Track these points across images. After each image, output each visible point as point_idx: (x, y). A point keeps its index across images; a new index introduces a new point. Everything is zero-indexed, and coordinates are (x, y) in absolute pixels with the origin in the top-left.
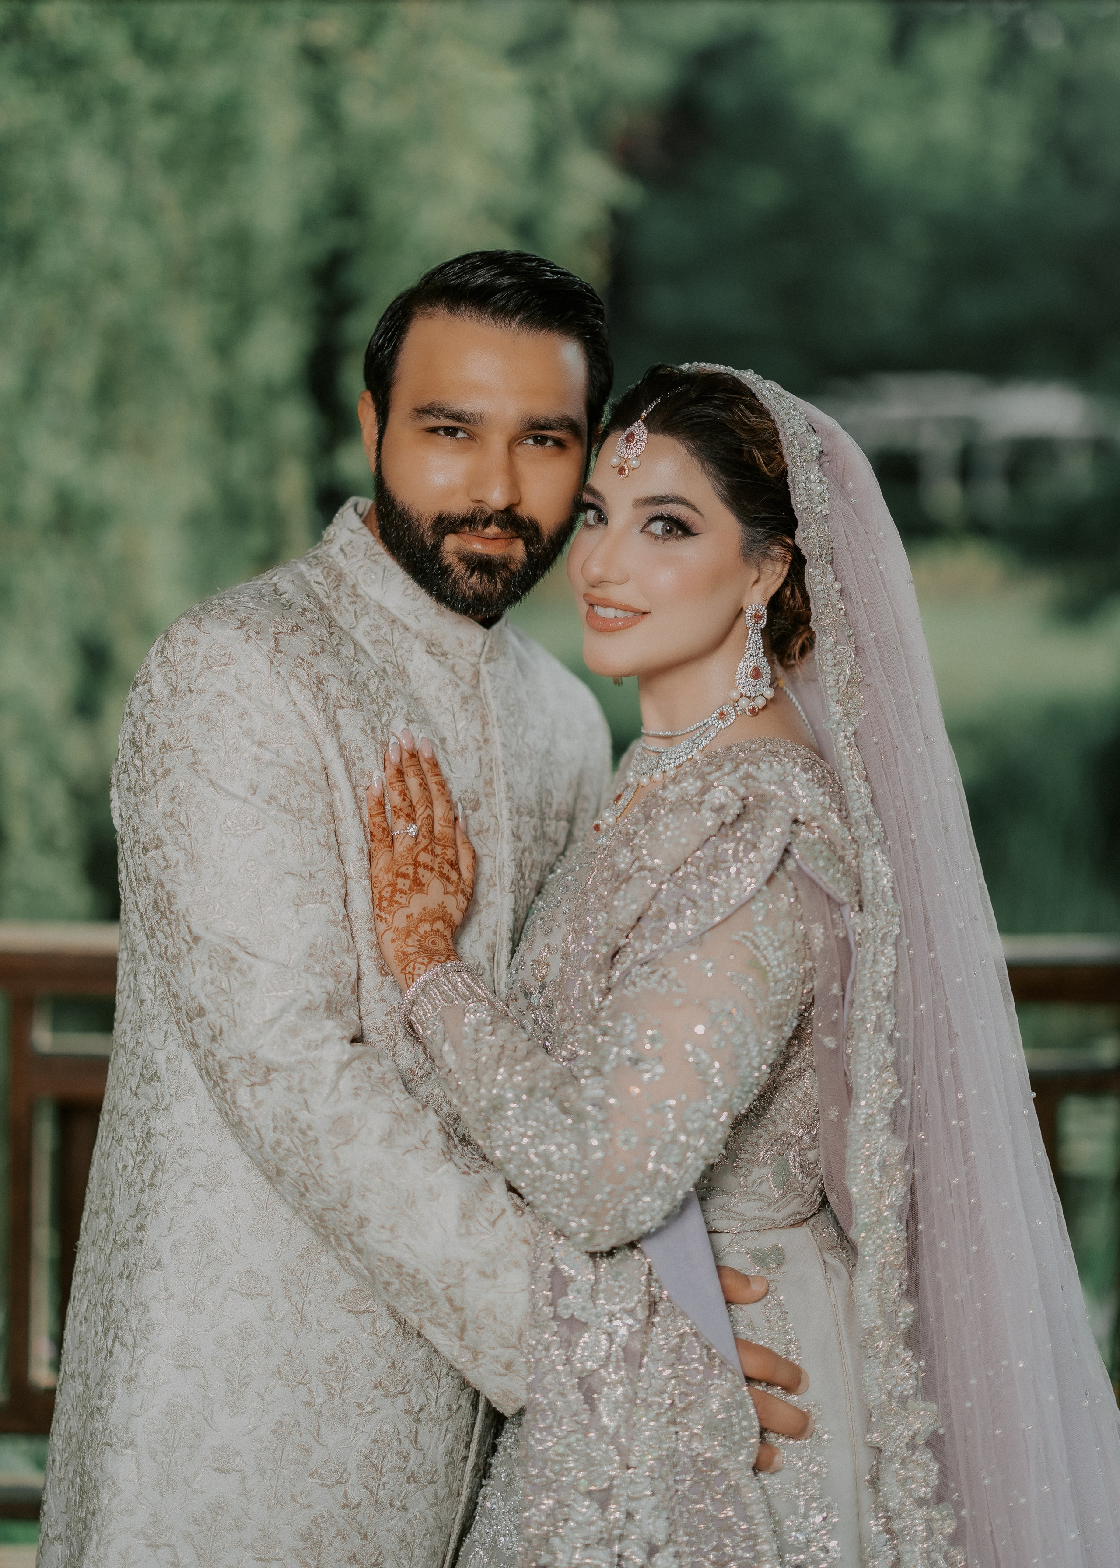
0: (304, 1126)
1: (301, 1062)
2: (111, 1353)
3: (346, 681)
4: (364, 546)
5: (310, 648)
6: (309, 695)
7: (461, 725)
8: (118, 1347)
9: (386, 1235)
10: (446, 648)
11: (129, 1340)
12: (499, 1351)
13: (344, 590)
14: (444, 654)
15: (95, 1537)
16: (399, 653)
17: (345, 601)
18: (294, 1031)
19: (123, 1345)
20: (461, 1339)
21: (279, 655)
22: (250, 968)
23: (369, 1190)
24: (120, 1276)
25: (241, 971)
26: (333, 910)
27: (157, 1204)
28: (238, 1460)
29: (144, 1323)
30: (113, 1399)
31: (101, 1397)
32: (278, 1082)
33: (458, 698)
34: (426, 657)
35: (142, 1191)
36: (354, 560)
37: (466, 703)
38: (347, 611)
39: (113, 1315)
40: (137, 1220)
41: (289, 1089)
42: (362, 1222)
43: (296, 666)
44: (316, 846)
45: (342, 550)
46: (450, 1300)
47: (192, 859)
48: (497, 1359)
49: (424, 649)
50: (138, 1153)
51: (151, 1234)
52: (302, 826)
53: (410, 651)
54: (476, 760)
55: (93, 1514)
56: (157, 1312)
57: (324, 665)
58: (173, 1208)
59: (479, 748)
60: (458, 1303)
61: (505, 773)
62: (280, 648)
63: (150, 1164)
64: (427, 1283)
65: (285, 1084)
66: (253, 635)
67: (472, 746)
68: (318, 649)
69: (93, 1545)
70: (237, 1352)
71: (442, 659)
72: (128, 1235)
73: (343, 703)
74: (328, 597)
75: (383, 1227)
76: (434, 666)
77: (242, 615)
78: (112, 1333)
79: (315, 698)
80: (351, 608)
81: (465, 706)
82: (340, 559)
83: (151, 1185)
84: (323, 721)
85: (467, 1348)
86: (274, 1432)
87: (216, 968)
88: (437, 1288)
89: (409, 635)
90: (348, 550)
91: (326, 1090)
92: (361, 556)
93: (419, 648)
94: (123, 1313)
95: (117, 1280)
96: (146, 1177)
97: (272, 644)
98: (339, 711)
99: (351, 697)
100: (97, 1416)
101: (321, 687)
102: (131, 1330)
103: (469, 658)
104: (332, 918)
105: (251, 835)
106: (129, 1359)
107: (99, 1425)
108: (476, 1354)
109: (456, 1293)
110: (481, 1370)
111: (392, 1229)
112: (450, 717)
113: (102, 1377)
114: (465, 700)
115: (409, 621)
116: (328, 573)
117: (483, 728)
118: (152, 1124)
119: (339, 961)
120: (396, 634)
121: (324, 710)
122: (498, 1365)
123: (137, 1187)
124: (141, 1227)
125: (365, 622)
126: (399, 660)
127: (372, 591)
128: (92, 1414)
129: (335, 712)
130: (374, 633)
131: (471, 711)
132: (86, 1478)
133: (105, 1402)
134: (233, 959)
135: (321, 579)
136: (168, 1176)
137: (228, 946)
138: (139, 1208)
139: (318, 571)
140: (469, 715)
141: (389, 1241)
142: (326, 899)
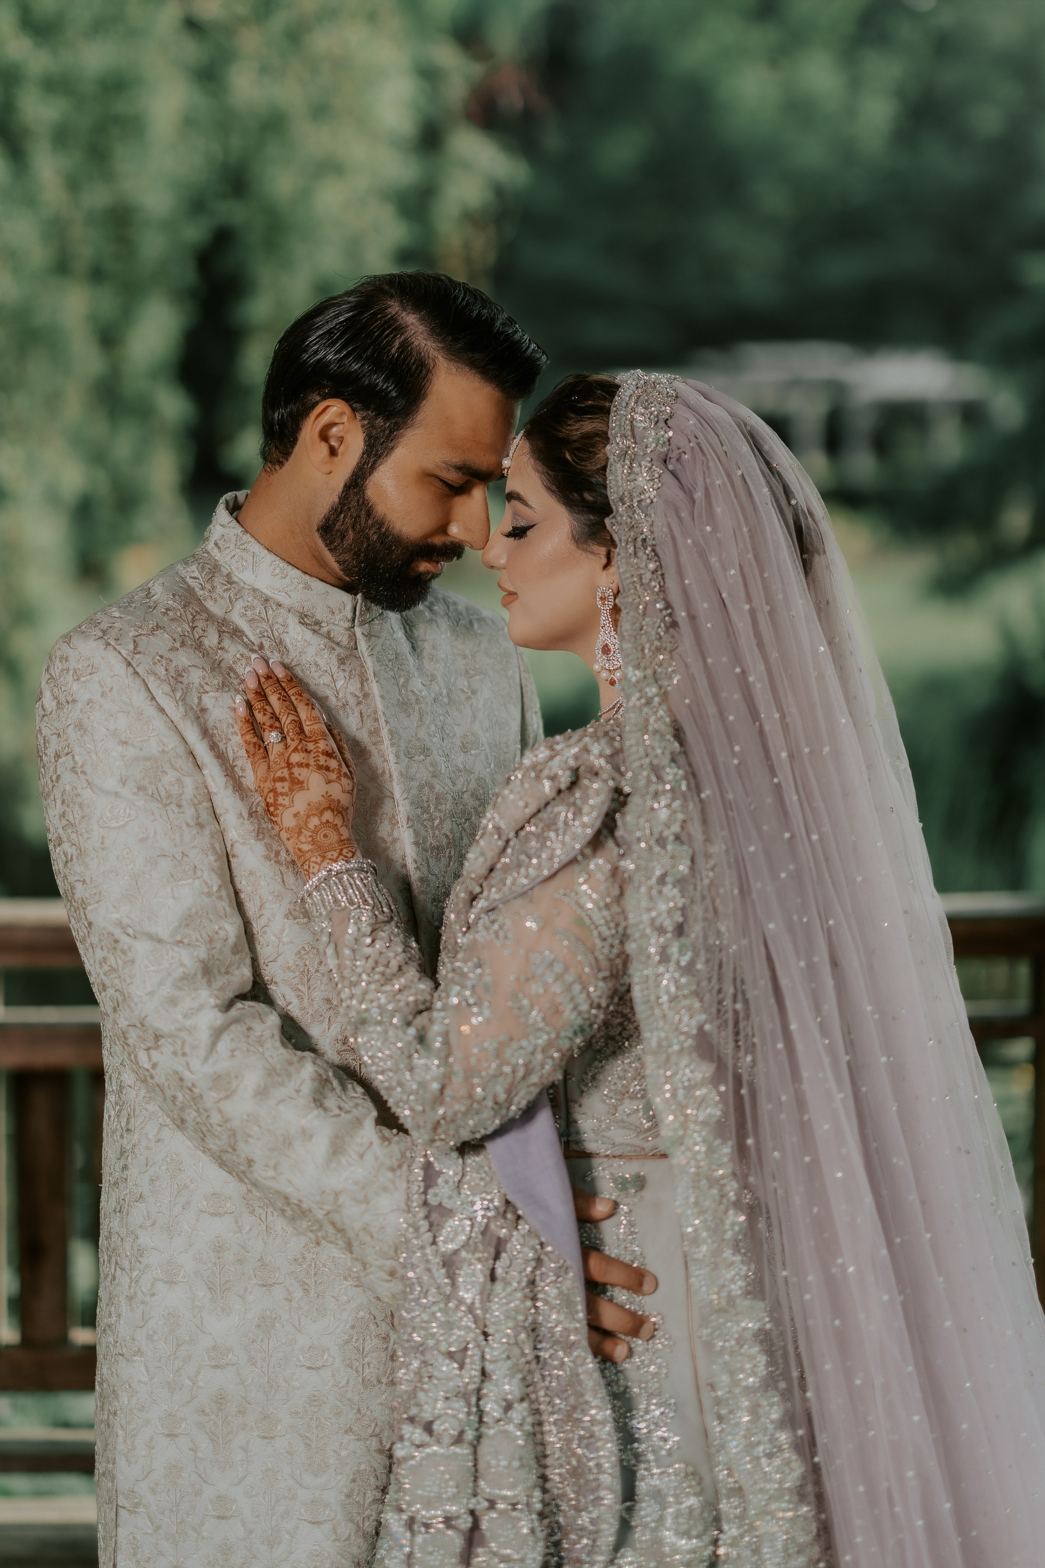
0: (190, 1085)
1: (180, 1030)
2: (114, 1278)
3: (208, 668)
4: (234, 538)
5: (170, 645)
6: (167, 688)
7: (339, 684)
8: (119, 1271)
9: (271, 1173)
10: (319, 617)
11: (126, 1264)
12: (381, 1262)
13: (218, 580)
14: (318, 623)
15: (120, 1432)
16: (276, 626)
17: (219, 590)
18: (173, 1002)
19: (122, 1269)
20: (352, 1253)
21: (137, 656)
22: (130, 949)
23: (250, 1136)
24: (115, 1211)
25: (124, 952)
26: (206, 883)
27: (134, 1146)
28: (230, 1356)
29: (135, 1248)
30: (119, 1316)
31: (110, 1315)
32: (167, 1047)
33: (335, 661)
34: (300, 628)
35: (122, 1136)
36: (227, 551)
37: (343, 663)
38: (222, 597)
39: (113, 1245)
40: (122, 1162)
41: (175, 1053)
42: (250, 1162)
43: (155, 664)
44: (185, 827)
45: (216, 544)
46: (333, 1224)
47: (81, 852)
48: (381, 1268)
49: (297, 620)
50: (116, 1104)
51: (133, 1172)
52: (169, 812)
53: (285, 625)
54: (357, 714)
55: (115, 1414)
56: (145, 1239)
57: (183, 658)
58: (148, 1148)
59: (359, 703)
60: (339, 1225)
61: (387, 722)
62: (139, 649)
63: (124, 1113)
64: (310, 1211)
65: (171, 1049)
66: (113, 643)
67: (352, 701)
68: (178, 645)
69: (120, 1439)
70: (215, 1264)
71: (316, 628)
72: (117, 1175)
73: (207, 688)
74: (203, 589)
75: (267, 1166)
76: (309, 635)
77: (104, 625)
78: (113, 1260)
79: (174, 690)
80: (226, 595)
81: (342, 667)
82: (215, 552)
83: (128, 1130)
84: (182, 709)
85: (357, 1260)
86: (259, 1326)
87: (106, 950)
88: (320, 1214)
89: (282, 611)
90: (221, 543)
91: (202, 1052)
92: (232, 547)
93: (293, 622)
94: (119, 1243)
95: (113, 1214)
96: (123, 1124)
97: (131, 647)
98: (205, 697)
99: (216, 682)
100: (109, 1332)
101: (180, 679)
102: (127, 1256)
103: (342, 623)
104: (206, 890)
105: (124, 826)
106: (129, 1280)
107: (111, 1339)
108: (365, 1265)
109: (336, 1217)
110: (371, 1277)
111: (275, 1168)
112: (330, 678)
113: (110, 1298)
114: (342, 661)
115: (281, 598)
116: (203, 568)
117: (362, 684)
118: (122, 1078)
119: (216, 927)
120: (270, 612)
121: (183, 700)
122: (382, 1273)
123: (119, 1134)
124: (125, 1168)
125: (239, 606)
126: (276, 634)
127: (245, 576)
128: (104, 1330)
129: (200, 698)
130: (249, 613)
131: (348, 670)
132: (105, 1385)
133: (113, 1319)
134: (116, 941)
135: (196, 574)
136: (139, 1121)
137: (111, 929)
138: (122, 1152)
139: (194, 567)
140: (347, 674)
141: (273, 1178)
142: (199, 873)
